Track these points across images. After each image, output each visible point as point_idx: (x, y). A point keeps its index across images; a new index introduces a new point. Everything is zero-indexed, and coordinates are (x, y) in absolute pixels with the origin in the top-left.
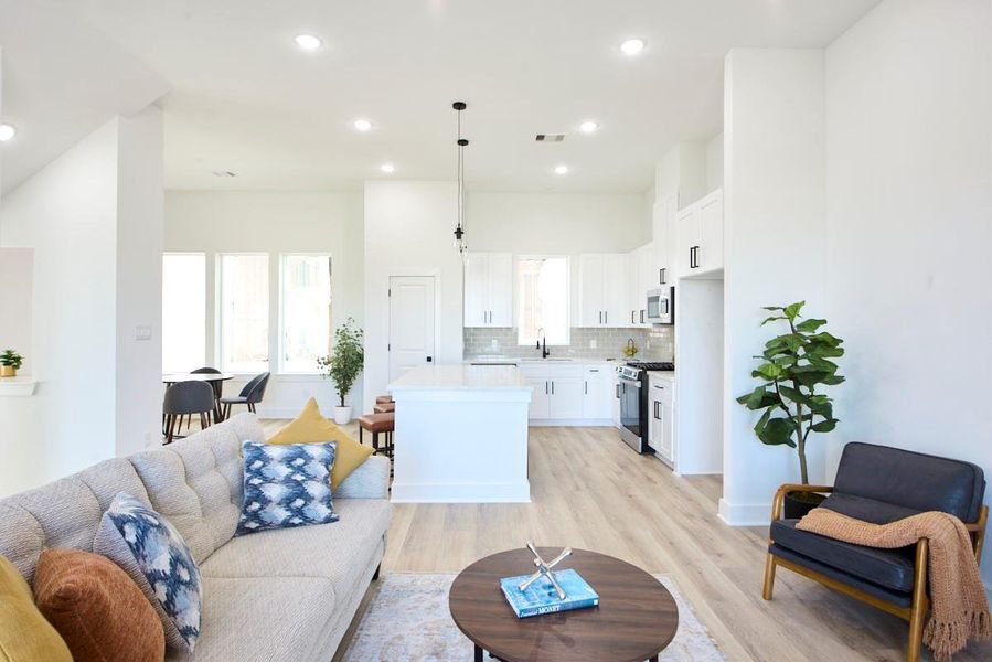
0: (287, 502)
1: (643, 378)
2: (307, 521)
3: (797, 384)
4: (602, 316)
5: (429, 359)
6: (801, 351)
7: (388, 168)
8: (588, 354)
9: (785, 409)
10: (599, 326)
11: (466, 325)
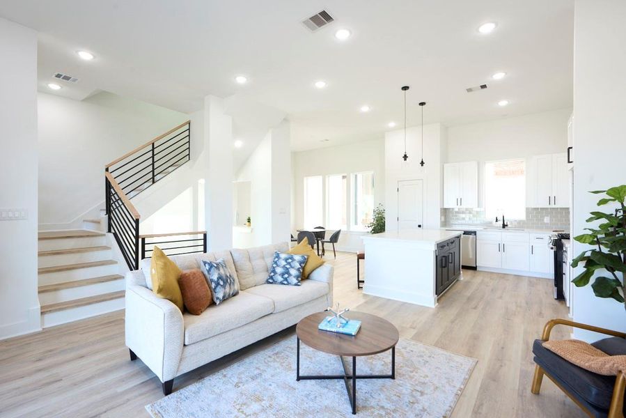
0: (282, 275)
1: (557, 244)
2: (288, 284)
4: (551, 199)
5: (420, 226)
7: (392, 124)
8: (542, 226)
10: (549, 207)
11: (445, 207)
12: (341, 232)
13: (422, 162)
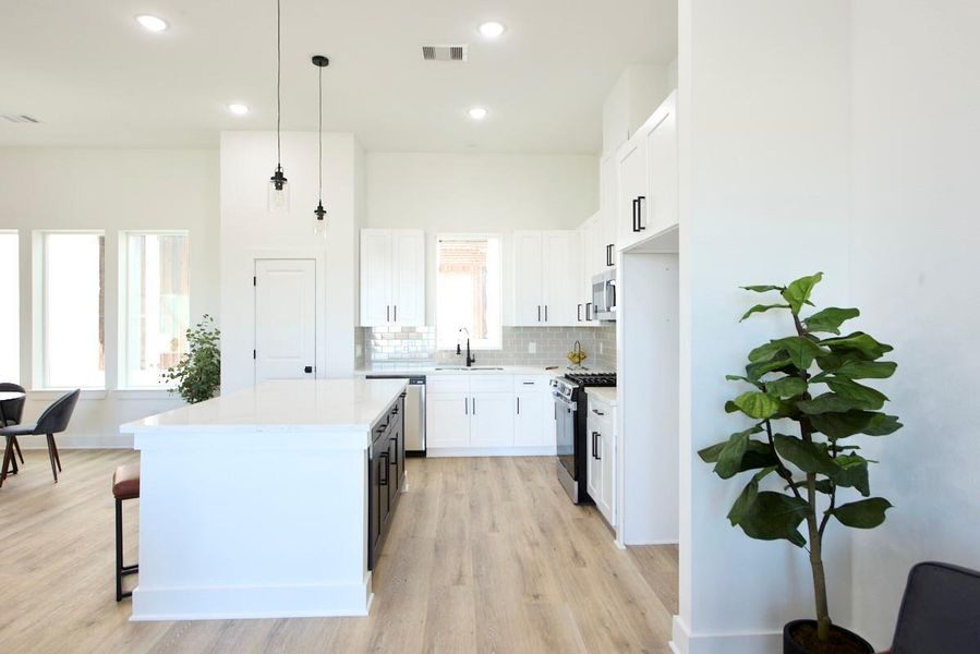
1: (579, 397)
3: (807, 429)
4: (543, 312)
5: (308, 370)
6: (814, 369)
8: (525, 360)
9: (785, 474)
10: (539, 324)
11: (363, 325)
12: (80, 396)
13: (320, 208)
